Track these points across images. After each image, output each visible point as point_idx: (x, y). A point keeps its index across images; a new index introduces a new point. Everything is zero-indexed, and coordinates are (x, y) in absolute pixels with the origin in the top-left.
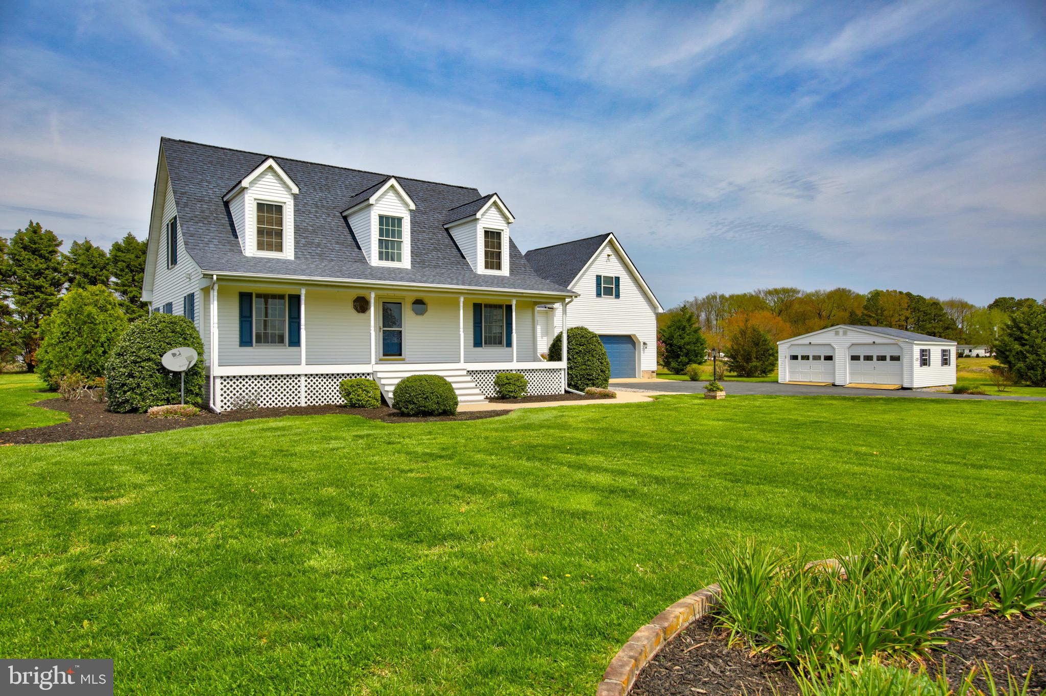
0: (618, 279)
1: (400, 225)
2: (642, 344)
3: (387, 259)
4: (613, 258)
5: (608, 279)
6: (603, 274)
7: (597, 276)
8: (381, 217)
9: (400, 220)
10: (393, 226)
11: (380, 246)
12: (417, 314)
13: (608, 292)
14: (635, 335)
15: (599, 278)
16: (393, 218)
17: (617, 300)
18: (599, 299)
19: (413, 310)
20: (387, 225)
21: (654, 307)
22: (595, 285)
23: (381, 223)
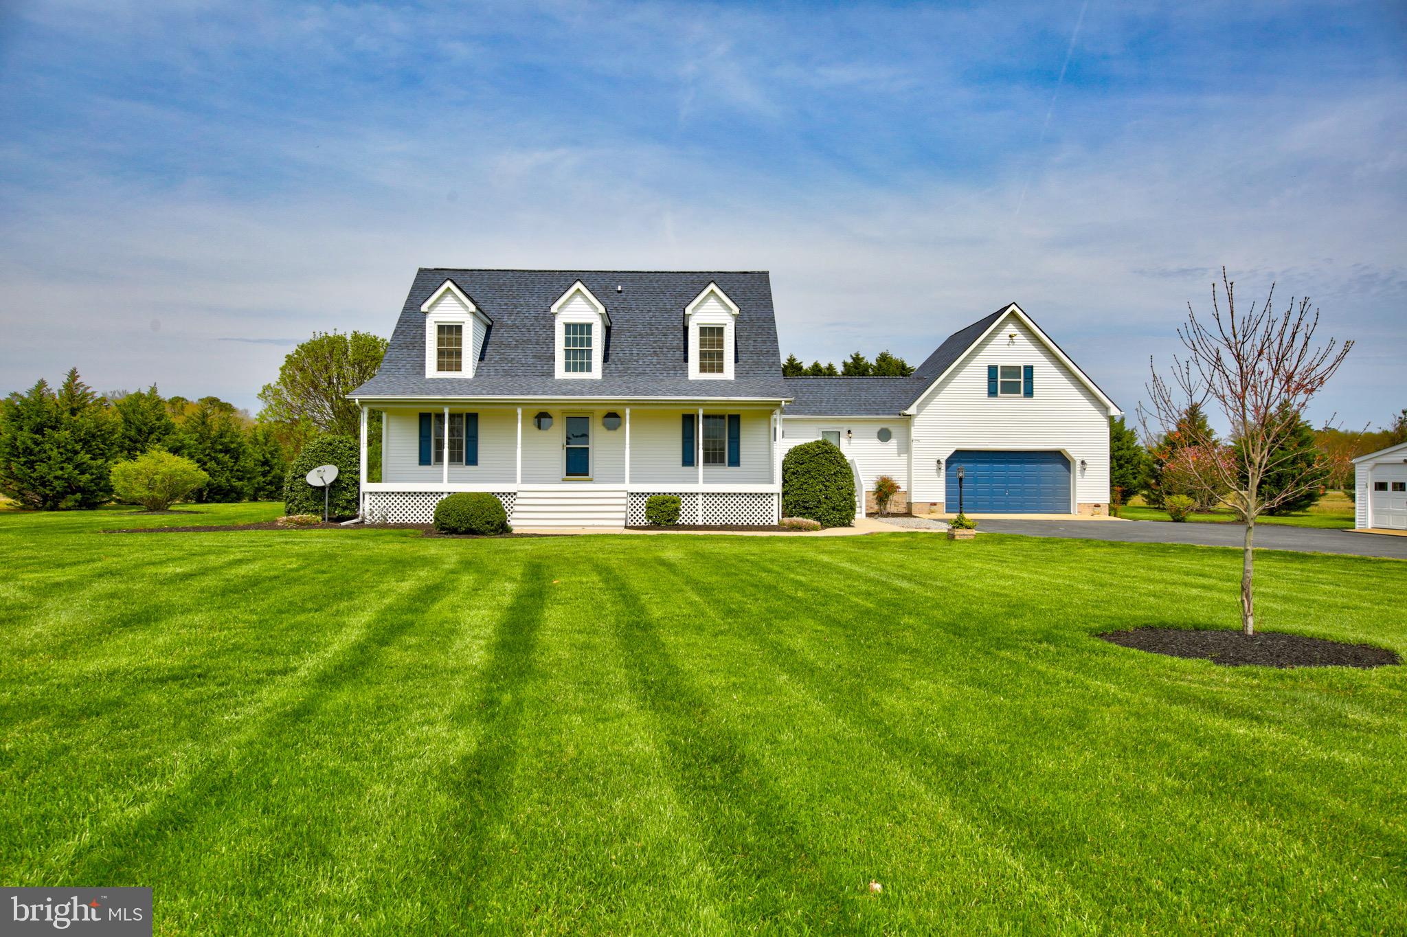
0: (1029, 370)
1: (589, 332)
2: (1078, 464)
3: (575, 370)
4: (1021, 338)
5: (1011, 371)
6: (1000, 364)
7: (990, 367)
8: (567, 326)
9: (589, 326)
10: (582, 333)
11: (567, 357)
12: (609, 429)
13: (1011, 388)
14: (1064, 450)
15: (992, 370)
16: (582, 326)
17: (1028, 400)
18: (993, 400)
19: (604, 425)
20: (575, 333)
21: (1104, 408)
22: (985, 380)
23: (567, 332)
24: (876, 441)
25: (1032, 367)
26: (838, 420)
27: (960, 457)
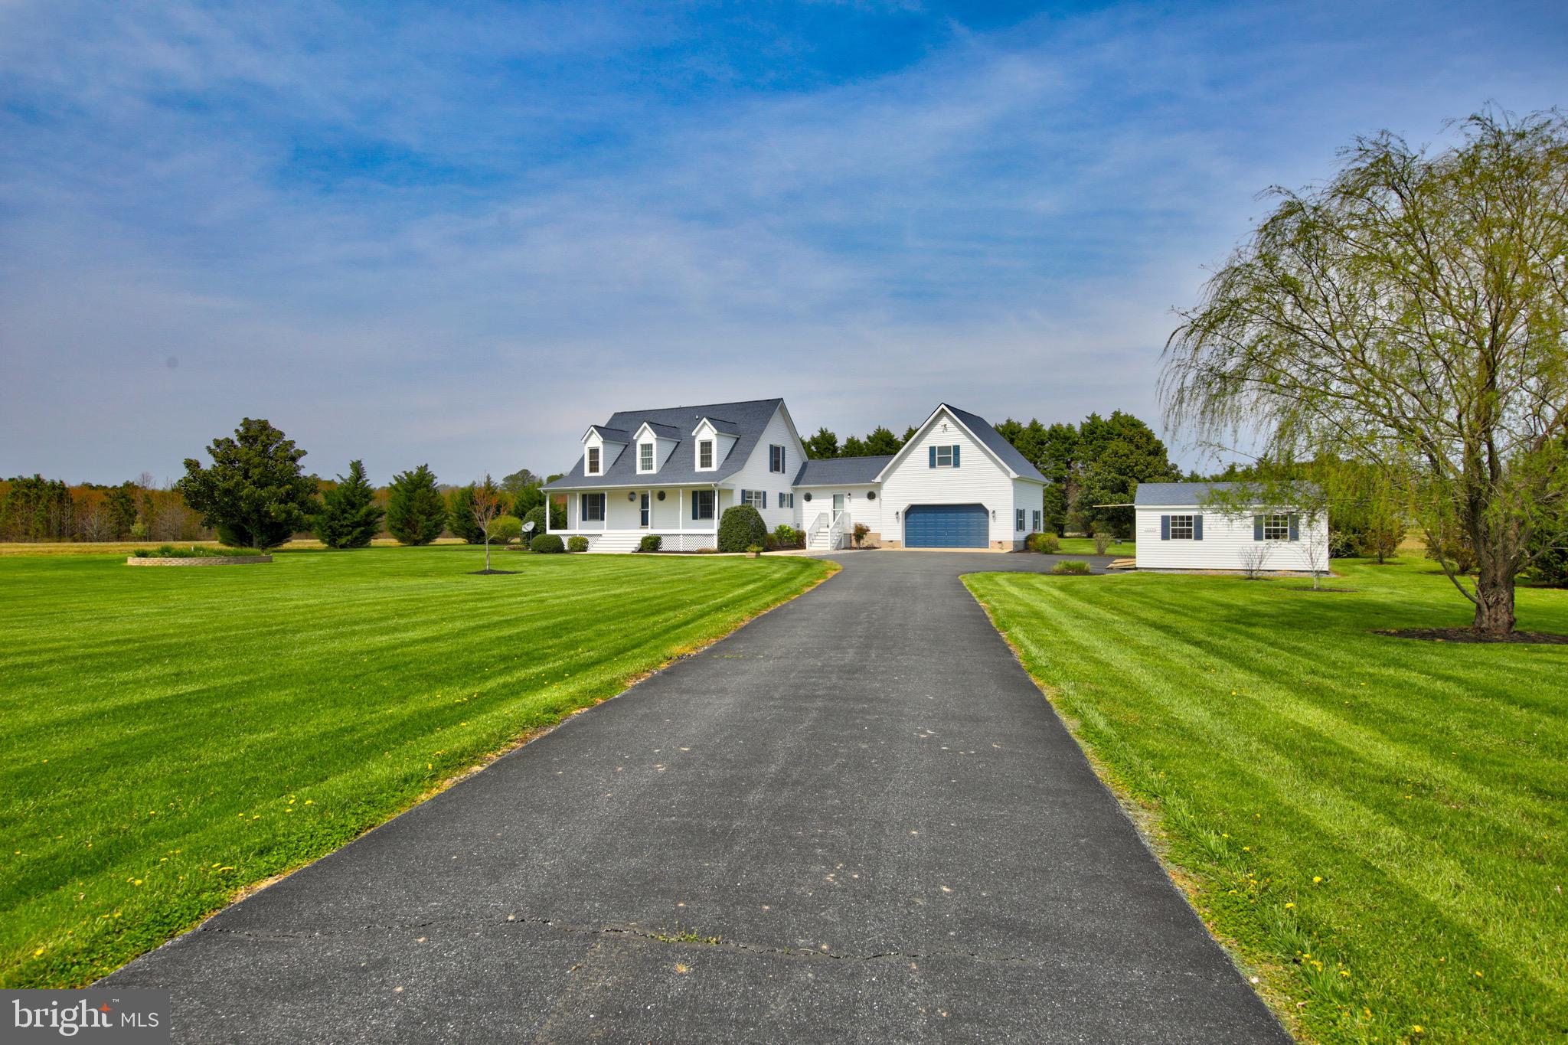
0: (957, 449)
2: (991, 513)
3: (647, 469)
4: (951, 426)
5: (944, 450)
6: (937, 445)
7: (930, 447)
8: (642, 445)
9: (651, 445)
10: (650, 449)
11: (643, 463)
12: (660, 500)
13: (944, 462)
14: (982, 503)
15: (932, 450)
17: (957, 469)
18: (933, 470)
19: (658, 498)
20: (646, 449)
21: (1007, 473)
22: (928, 456)
23: (642, 449)
24: (866, 500)
25: (959, 446)
26: (844, 487)
27: (913, 511)
